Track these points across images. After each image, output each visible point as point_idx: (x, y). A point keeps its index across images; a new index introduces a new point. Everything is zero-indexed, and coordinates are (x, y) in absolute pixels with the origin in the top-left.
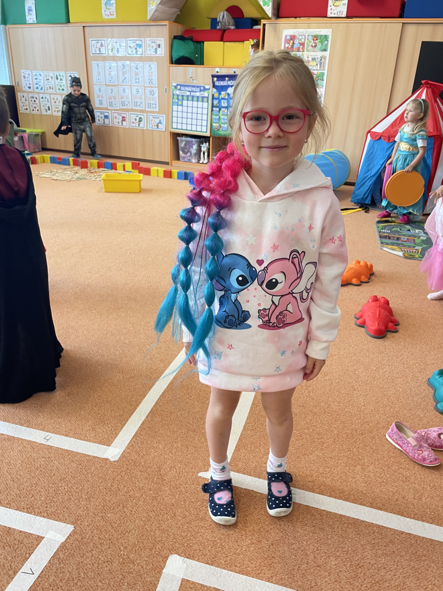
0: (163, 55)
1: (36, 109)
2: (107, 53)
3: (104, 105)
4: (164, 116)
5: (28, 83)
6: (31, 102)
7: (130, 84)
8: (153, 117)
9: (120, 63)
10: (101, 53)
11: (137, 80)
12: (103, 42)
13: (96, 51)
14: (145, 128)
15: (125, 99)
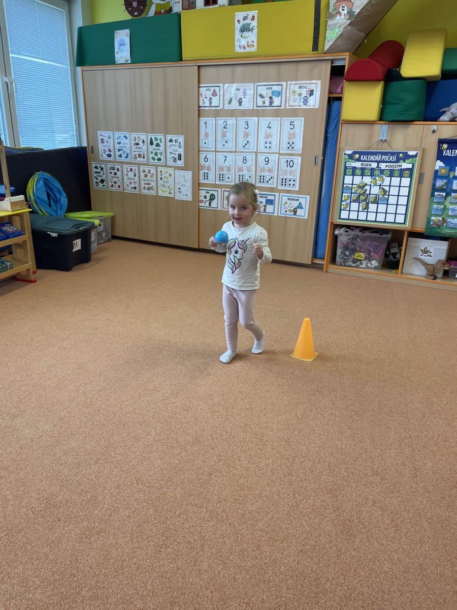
0: (317, 106)
1: (117, 185)
2: (221, 105)
3: (211, 180)
4: (308, 197)
5: (107, 148)
6: (110, 175)
7: (255, 150)
8: (289, 199)
9: (242, 121)
10: (213, 105)
11: (268, 145)
12: (217, 89)
13: (204, 103)
14: (276, 214)
15: (245, 172)
